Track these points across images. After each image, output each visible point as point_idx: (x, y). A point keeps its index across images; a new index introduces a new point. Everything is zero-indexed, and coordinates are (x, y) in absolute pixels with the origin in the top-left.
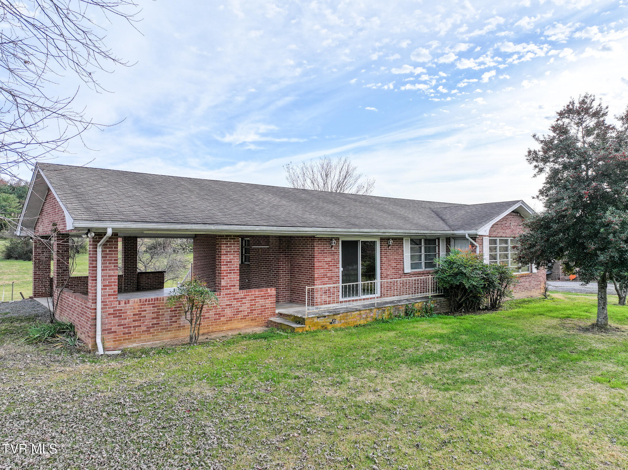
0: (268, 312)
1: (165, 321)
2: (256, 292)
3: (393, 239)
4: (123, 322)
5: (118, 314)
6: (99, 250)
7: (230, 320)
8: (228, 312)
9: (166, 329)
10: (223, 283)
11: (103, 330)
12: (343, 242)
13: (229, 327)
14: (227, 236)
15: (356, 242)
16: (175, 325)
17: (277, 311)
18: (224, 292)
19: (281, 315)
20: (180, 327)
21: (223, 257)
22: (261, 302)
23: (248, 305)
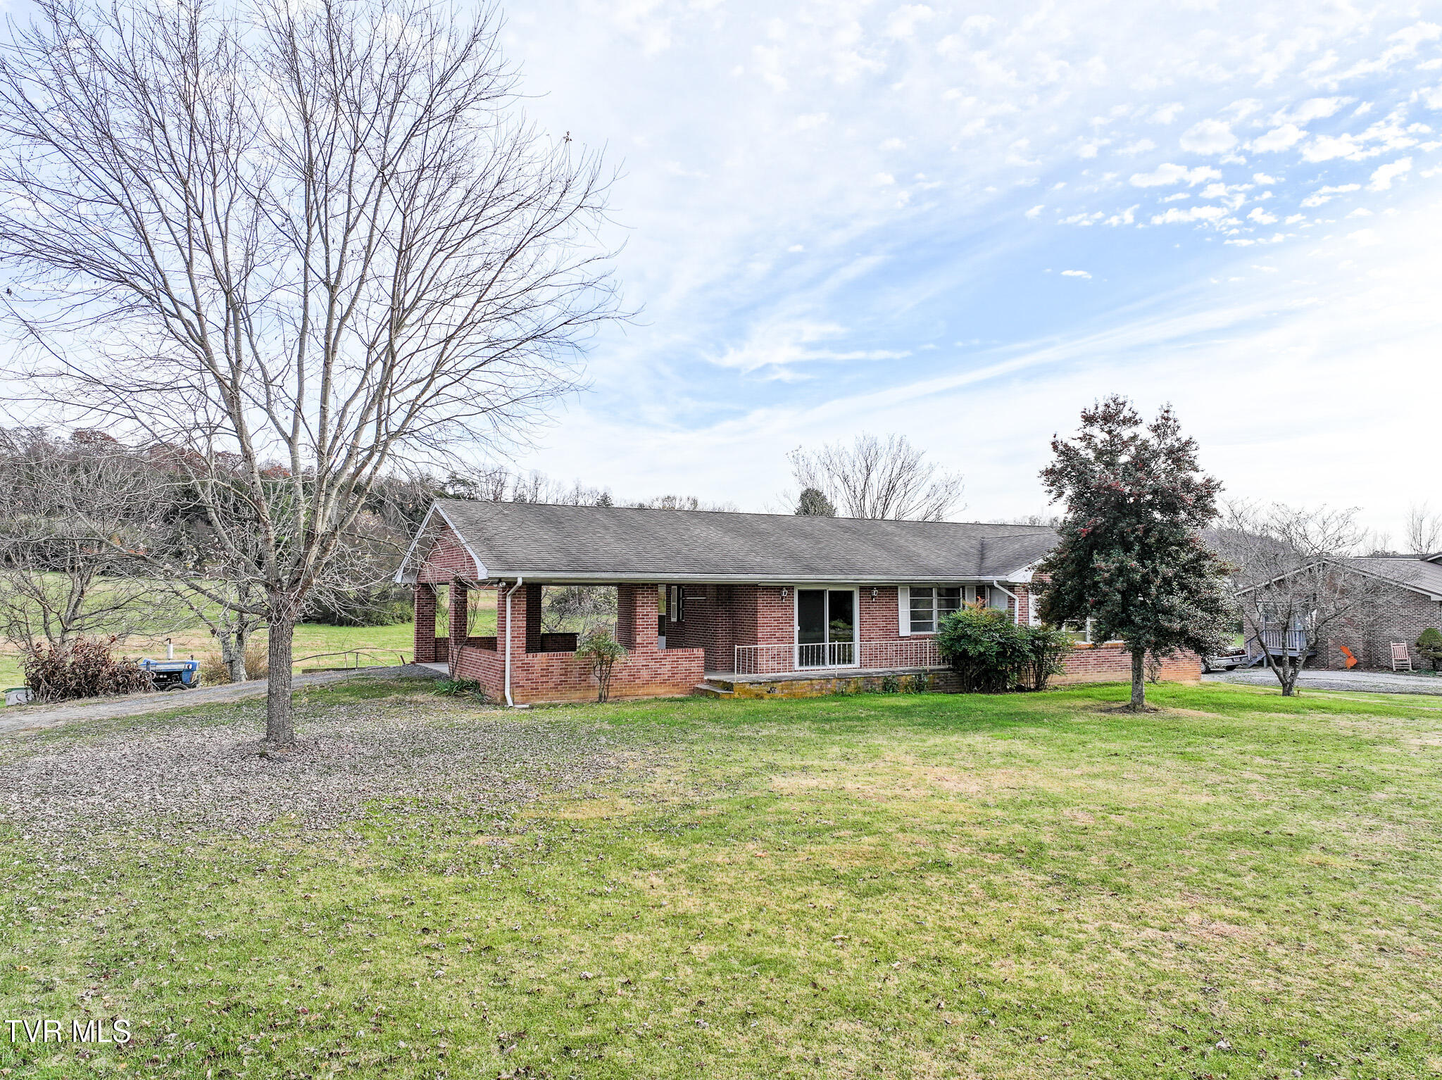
0: (695, 678)
1: (573, 679)
2: (679, 652)
3: (878, 588)
4: (530, 676)
5: (526, 668)
6: (509, 600)
7: (647, 683)
8: (645, 674)
9: (574, 688)
10: (639, 640)
11: (511, 684)
12: (800, 593)
13: (645, 692)
14: (643, 584)
15: (822, 593)
16: (584, 684)
17: (706, 678)
18: (639, 650)
19: (710, 681)
20: (590, 687)
21: (639, 610)
22: (686, 664)
23: (669, 667)
